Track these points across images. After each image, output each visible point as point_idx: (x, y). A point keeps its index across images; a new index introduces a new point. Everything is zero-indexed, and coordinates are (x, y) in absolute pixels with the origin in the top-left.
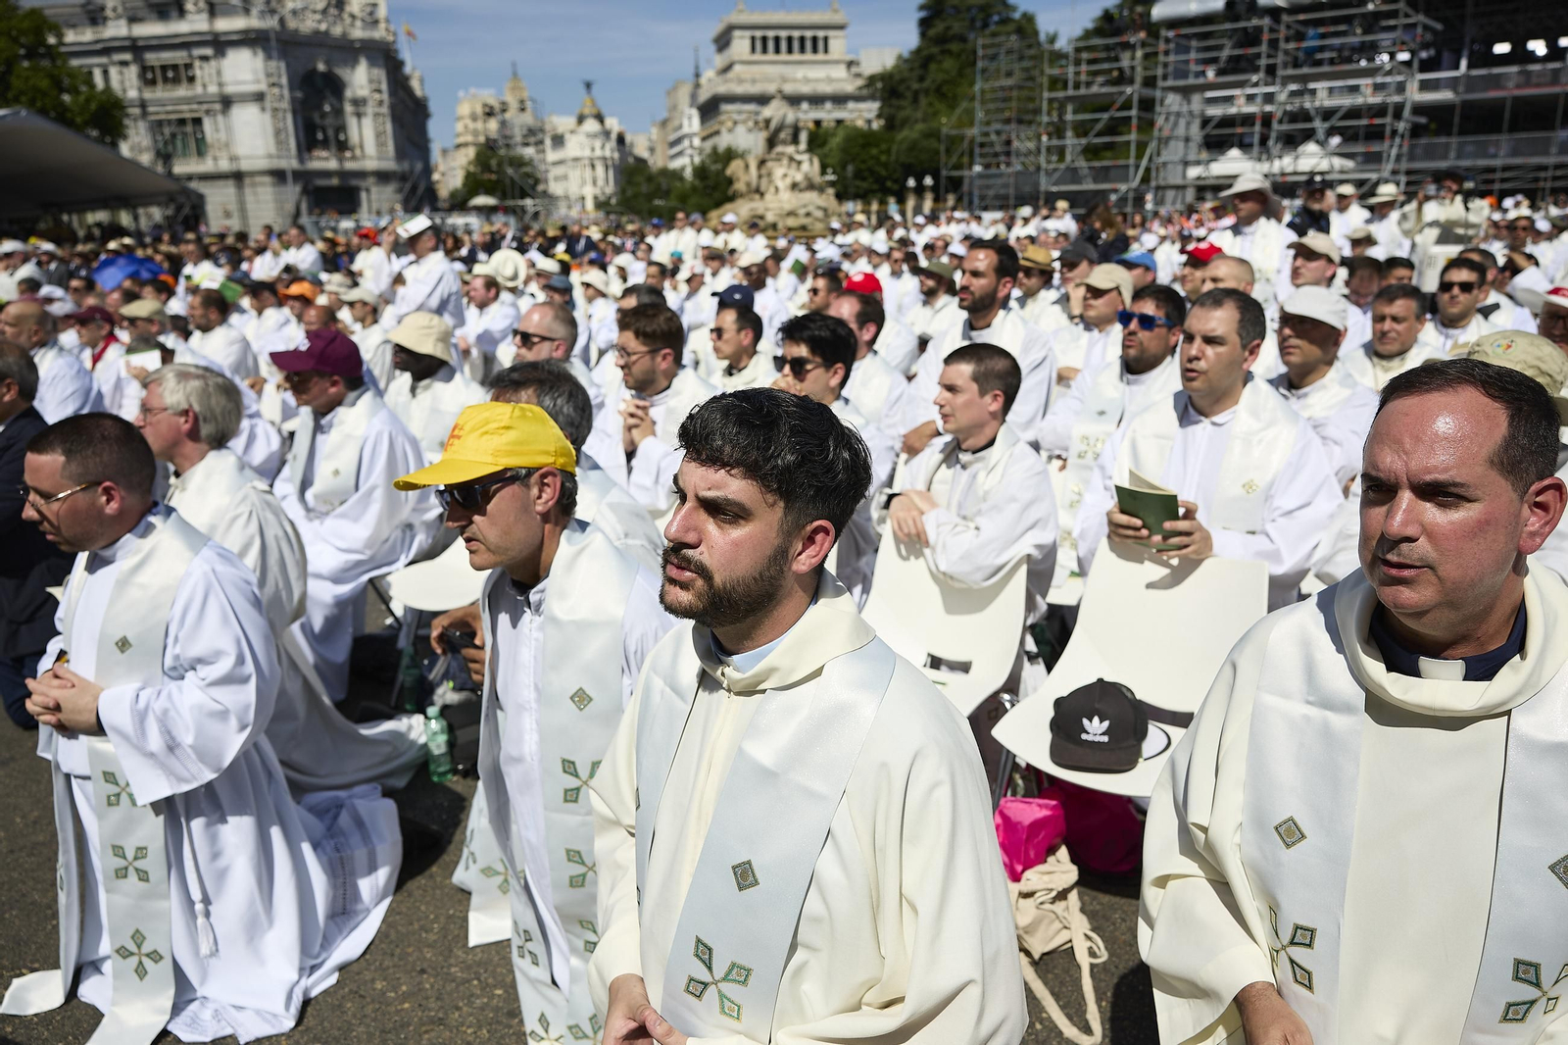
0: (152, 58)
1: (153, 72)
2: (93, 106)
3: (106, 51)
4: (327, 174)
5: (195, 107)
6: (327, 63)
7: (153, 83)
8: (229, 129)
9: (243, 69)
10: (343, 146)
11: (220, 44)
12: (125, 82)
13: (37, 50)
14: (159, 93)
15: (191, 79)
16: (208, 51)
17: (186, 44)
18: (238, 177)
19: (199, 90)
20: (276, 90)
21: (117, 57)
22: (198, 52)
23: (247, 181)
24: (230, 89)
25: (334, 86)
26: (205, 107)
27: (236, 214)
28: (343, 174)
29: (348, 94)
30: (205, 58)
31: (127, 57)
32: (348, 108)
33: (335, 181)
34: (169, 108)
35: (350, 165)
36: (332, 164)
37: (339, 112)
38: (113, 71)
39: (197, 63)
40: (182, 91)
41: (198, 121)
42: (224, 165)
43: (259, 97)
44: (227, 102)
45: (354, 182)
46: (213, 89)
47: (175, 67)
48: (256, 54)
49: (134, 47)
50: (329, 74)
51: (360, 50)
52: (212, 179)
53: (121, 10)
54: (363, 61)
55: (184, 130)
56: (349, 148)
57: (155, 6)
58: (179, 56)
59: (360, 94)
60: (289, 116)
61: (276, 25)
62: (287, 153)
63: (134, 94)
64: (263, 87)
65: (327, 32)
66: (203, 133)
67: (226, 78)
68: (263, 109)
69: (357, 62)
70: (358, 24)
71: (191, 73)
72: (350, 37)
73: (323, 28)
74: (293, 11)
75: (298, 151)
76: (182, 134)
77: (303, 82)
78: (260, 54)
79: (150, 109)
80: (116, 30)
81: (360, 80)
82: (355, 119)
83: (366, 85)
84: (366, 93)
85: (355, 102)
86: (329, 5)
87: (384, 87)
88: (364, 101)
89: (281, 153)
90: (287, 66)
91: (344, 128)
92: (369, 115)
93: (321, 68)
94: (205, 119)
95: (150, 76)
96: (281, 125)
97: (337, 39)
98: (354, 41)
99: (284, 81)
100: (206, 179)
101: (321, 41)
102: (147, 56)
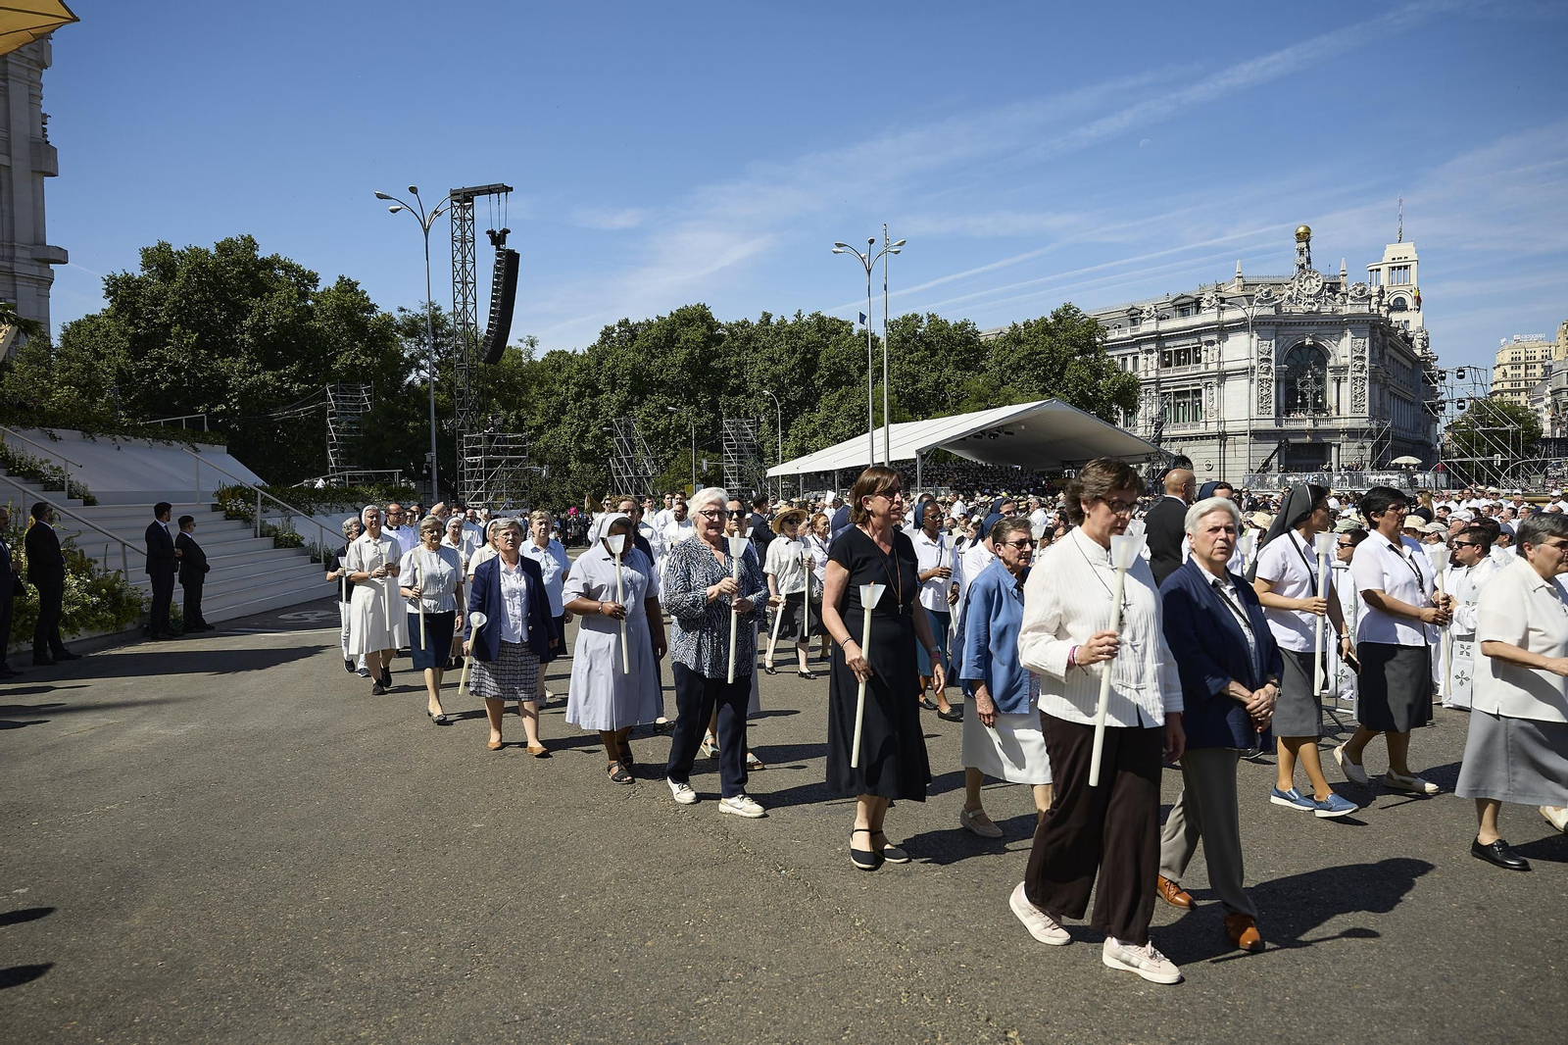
0: (1171, 346)
1: (1170, 357)
2: (1117, 386)
3: (1138, 344)
4: (1302, 433)
5: (1196, 381)
6: (1313, 337)
7: (1168, 365)
8: (1222, 399)
9: (1240, 349)
10: (1320, 408)
11: (1223, 331)
12: (1146, 367)
13: (1089, 347)
14: (1172, 372)
15: (1198, 360)
16: (1214, 337)
17: (1196, 332)
18: (1223, 436)
19: (1203, 368)
20: (1265, 365)
21: (1144, 347)
22: (1204, 339)
23: (1230, 440)
24: (1227, 366)
25: (1321, 356)
26: (1204, 381)
27: (1216, 468)
28: (1315, 433)
29: (1331, 362)
30: (1211, 343)
31: (1153, 346)
32: (1329, 375)
33: (1307, 440)
34: (1177, 383)
35: (1322, 426)
36: (1308, 425)
37: (1320, 380)
38: (1142, 356)
39: (1204, 347)
40: (1190, 370)
41: (1198, 393)
42: (1213, 428)
43: (1248, 372)
44: (1223, 376)
45: (1325, 440)
46: (1213, 367)
47: (1187, 351)
48: (1252, 336)
49: (1159, 338)
50: (1316, 347)
51: (1347, 323)
52: (1202, 438)
53: (1153, 312)
54: (1349, 333)
55: (1186, 400)
56: (1324, 411)
57: (1179, 305)
58: (1190, 343)
59: (1343, 361)
60: (1273, 384)
61: (1272, 311)
62: (1267, 417)
63: (1152, 374)
64: (1254, 362)
65: (1318, 312)
66: (1200, 402)
67: (1225, 357)
68: (1251, 381)
69: (1342, 334)
70: (1349, 301)
71: (1198, 355)
72: (1340, 313)
73: (1315, 309)
74: (1290, 297)
75: (1278, 414)
76: (1184, 403)
77: (1290, 355)
78: (1255, 335)
79: (1163, 385)
80: (1148, 327)
81: (1344, 349)
82: (1335, 384)
83: (1348, 353)
84: (1348, 360)
85: (1336, 369)
86: (1323, 288)
87: (1367, 354)
88: (1345, 368)
89: (1262, 417)
90: (1277, 343)
91: (1323, 392)
92: (1349, 380)
93: (1308, 341)
94: (1204, 390)
95: (1167, 359)
96: (1265, 392)
97: (1327, 317)
98: (1342, 317)
99: (1273, 356)
100: (1196, 438)
101: (1311, 320)
102: (1167, 345)
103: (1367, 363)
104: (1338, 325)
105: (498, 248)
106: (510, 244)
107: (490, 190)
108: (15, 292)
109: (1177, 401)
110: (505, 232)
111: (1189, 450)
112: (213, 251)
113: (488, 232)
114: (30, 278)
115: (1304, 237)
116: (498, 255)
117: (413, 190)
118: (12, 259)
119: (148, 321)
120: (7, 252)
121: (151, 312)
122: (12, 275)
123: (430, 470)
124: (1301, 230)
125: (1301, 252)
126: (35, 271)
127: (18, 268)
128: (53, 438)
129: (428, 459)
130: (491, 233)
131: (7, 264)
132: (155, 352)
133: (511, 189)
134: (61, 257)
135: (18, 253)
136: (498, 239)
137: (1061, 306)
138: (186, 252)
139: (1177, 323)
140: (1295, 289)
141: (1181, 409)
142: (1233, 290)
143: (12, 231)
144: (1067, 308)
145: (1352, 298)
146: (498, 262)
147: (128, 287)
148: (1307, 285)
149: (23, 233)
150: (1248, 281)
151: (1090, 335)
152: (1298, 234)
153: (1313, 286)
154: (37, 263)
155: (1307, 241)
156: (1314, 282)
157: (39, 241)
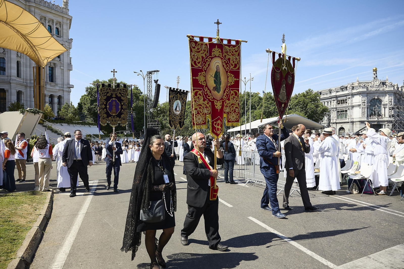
2: (322, 110)
3: (331, 98)
4: (375, 121)
5: (346, 108)
6: (377, 97)
7: (339, 104)
8: (352, 112)
9: (357, 100)
10: (379, 115)
11: (353, 95)
12: (333, 104)
13: (315, 100)
14: (340, 106)
15: (346, 103)
16: (350, 97)
17: (346, 96)
18: (353, 122)
19: (347, 105)
20: (364, 104)
21: (333, 99)
22: (348, 97)
23: (354, 123)
24: (354, 104)
25: (380, 101)
26: (348, 108)
28: (378, 121)
29: (383, 103)
30: (349, 98)
31: (335, 99)
32: (382, 106)
33: (376, 123)
34: (341, 109)
35: (380, 120)
36: (376, 119)
37: (380, 108)
38: (332, 101)
39: (348, 99)
40: (344, 105)
41: (346, 111)
42: (350, 120)
43: (359, 105)
44: (353, 107)
45: (381, 123)
46: (350, 104)
47: (344, 100)
48: (360, 96)
49: (336, 97)
50: (378, 99)
51: (387, 93)
52: (347, 123)
53: (335, 90)
54: (388, 95)
55: (343, 113)
56: (381, 116)
57: (342, 88)
58: (344, 98)
59: (386, 103)
60: (366, 109)
61: (366, 90)
62: (364, 117)
63: (335, 106)
64: (361, 103)
65: (379, 90)
66: (347, 113)
67: (353, 102)
68: (360, 108)
69: (386, 95)
70: (388, 87)
71: (346, 101)
72: (385, 90)
73: (378, 89)
74: (371, 86)
75: (367, 116)
76: (343, 114)
77: (371, 101)
78: (361, 96)
79: (337, 109)
80: (334, 94)
81: (386, 100)
82: (384, 109)
83: (387, 101)
84: (387, 103)
85: (384, 105)
86: (380, 83)
87: (393, 101)
88: (387, 105)
89: (363, 117)
90: (367, 98)
91: (380, 111)
92: (388, 107)
93: (376, 98)
94: (348, 110)
95: (338, 102)
96: (364, 111)
97: (381, 91)
98: (385, 91)
99: (366, 102)
100: (346, 123)
101: (376, 92)
102: (339, 98)
103: (393, 103)
104: (385, 93)
105: (156, 84)
106: (158, 83)
107: (155, 71)
108: (64, 94)
109: (341, 113)
110: (158, 80)
111: (344, 126)
112: (108, 82)
113: (154, 80)
114: (66, 91)
115: (375, 71)
116: (156, 85)
117: (141, 71)
118: (63, 87)
119: (94, 97)
120: (62, 86)
121: (95, 95)
122: (63, 90)
123: (144, 130)
124: (374, 69)
125: (374, 75)
126: (67, 90)
127: (64, 89)
128: (62, 125)
129: (144, 128)
130: (155, 80)
131: (62, 89)
132: (95, 104)
133: (159, 71)
134: (73, 87)
135: (65, 86)
136: (156, 82)
137: (308, 89)
138: (102, 82)
139: (341, 93)
140: (372, 84)
141: (342, 115)
142: (356, 84)
143: (63, 82)
144: (309, 90)
145: (388, 86)
146: (156, 87)
147: (90, 90)
148: (376, 83)
149: (66, 82)
150: (360, 82)
151: (316, 97)
152: (373, 70)
153: (377, 83)
154: (68, 88)
155: (376, 72)
156: (378, 82)
157: (69, 84)
